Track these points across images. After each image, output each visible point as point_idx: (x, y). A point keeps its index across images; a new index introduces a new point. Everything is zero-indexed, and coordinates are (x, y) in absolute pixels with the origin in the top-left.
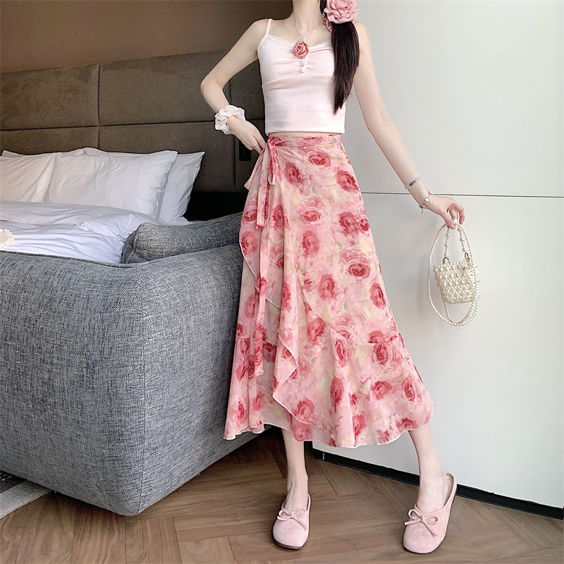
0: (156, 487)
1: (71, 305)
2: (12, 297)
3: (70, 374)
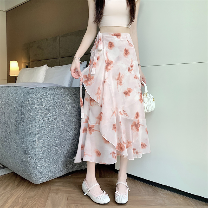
1: (13, 102)
3: (12, 128)
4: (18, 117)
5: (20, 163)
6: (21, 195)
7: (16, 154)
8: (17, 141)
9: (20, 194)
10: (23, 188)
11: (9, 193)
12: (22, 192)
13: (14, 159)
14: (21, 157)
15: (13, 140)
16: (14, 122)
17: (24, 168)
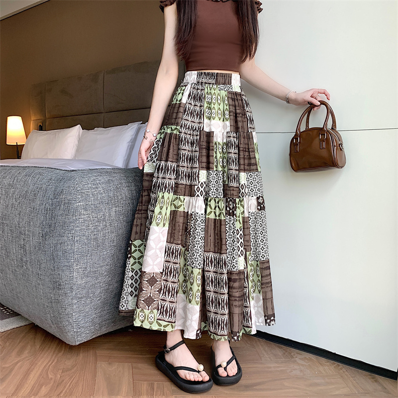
3: (34, 241)
4: (44, 223)
5: (46, 306)
6: (50, 365)
7: (41, 289)
8: (43, 266)
9: (47, 364)
10: (51, 353)
11: (28, 361)
12: (50, 360)
13: (36, 297)
14: (49, 294)
15: (35, 264)
16: (38, 230)
17: (52, 315)
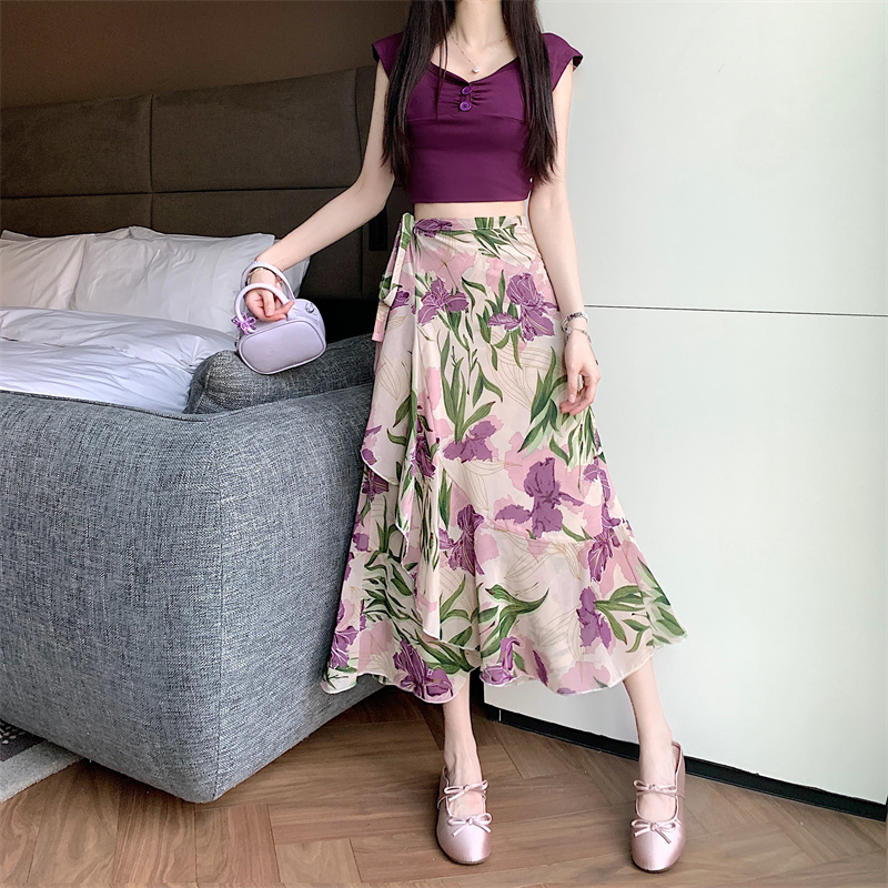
0: (240, 760)
1: (110, 478)
2: (20, 464)
3: (111, 583)
4: (140, 543)
16: (121, 558)
